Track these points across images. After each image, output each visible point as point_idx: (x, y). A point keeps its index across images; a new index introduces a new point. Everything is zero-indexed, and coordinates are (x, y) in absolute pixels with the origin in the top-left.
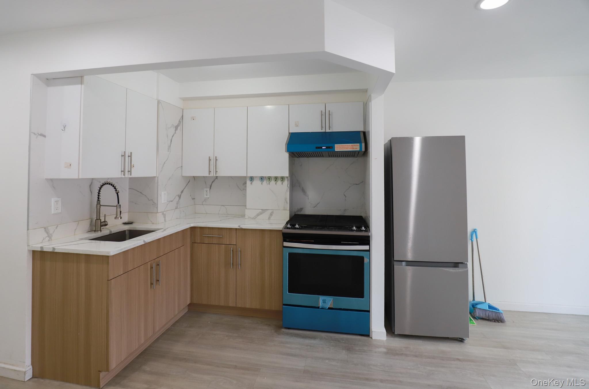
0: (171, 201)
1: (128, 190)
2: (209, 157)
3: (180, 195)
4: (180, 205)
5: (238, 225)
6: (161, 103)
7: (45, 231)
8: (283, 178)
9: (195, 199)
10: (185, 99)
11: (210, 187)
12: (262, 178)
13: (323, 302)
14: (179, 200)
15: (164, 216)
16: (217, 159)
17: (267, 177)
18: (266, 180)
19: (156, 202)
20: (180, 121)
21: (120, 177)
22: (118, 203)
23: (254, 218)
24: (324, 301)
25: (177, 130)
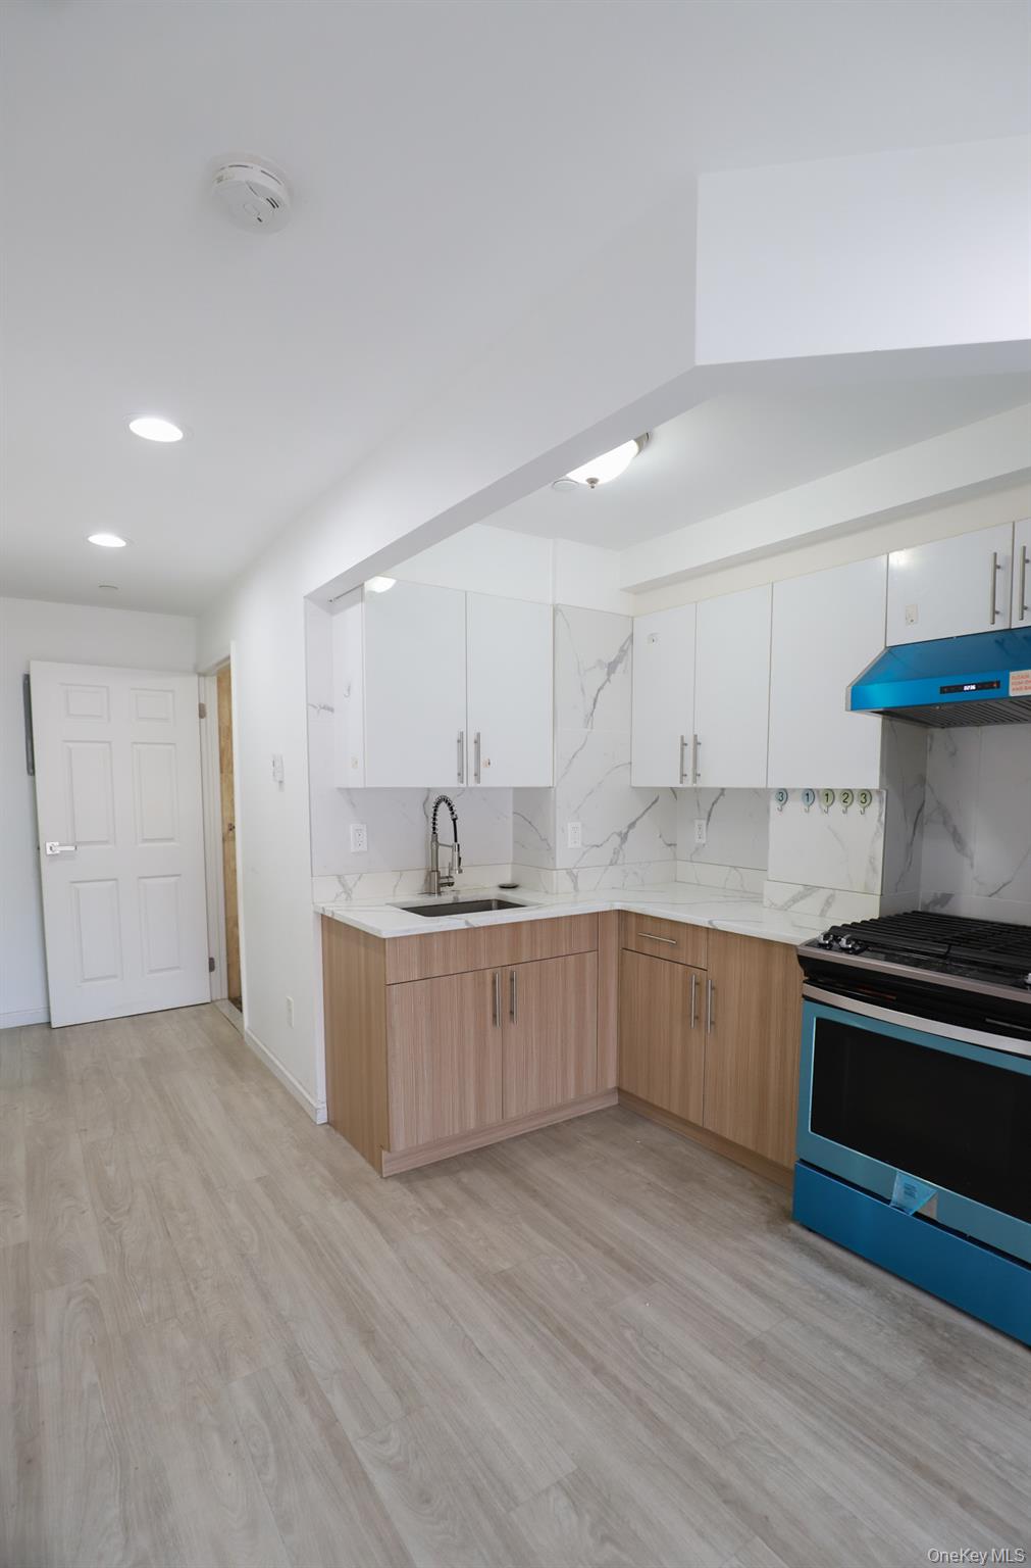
0: (598, 846)
1: (511, 815)
2: (682, 738)
3: (627, 833)
4: (624, 856)
5: (708, 919)
6: (561, 611)
7: (340, 881)
8: (866, 795)
9: (675, 845)
10: (639, 590)
11: (706, 816)
12: (809, 795)
13: (906, 1193)
14: (620, 846)
15: (575, 879)
16: (699, 740)
17: (821, 792)
18: (820, 801)
19: (551, 845)
20: (625, 648)
21: (456, 786)
22: (456, 841)
23: (785, 908)
24: (909, 1191)
25: (614, 672)
